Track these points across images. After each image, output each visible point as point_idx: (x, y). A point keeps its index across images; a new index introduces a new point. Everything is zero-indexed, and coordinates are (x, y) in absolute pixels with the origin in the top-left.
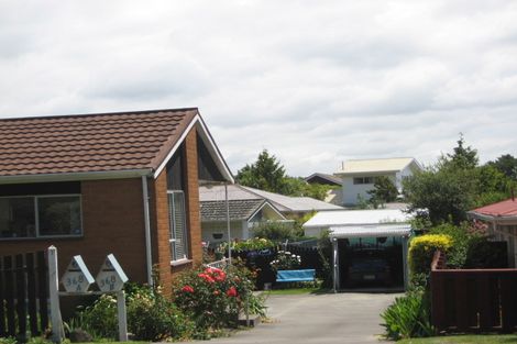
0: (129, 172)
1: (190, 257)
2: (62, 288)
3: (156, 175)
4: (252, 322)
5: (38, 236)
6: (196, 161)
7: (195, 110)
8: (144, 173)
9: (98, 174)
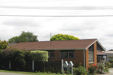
0: (82, 49)
1: (94, 62)
2: (63, 66)
3: (86, 49)
4: (104, 73)
5: (68, 58)
6: (96, 47)
7: (96, 39)
8: (84, 49)
9: (77, 49)
